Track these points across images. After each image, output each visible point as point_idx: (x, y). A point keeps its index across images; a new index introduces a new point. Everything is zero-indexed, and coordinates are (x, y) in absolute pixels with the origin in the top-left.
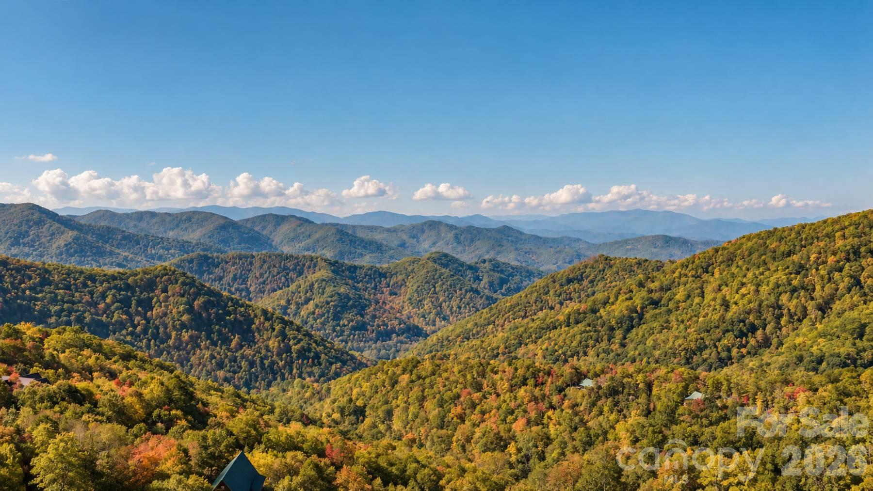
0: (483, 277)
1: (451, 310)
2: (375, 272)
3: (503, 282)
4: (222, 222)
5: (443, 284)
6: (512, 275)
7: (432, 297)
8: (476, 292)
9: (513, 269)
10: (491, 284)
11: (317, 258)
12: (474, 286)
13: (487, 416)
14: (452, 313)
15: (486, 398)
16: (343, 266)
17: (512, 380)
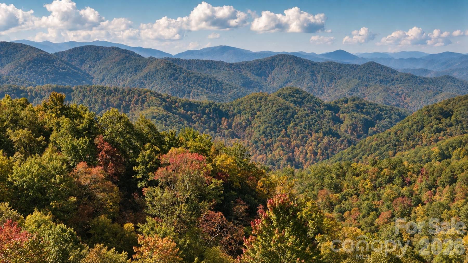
0: (344, 118)
1: (305, 157)
2: (215, 110)
3: (368, 124)
4: (35, 55)
5: (296, 125)
6: (379, 117)
7: (283, 141)
8: (336, 135)
9: (381, 110)
10: (354, 128)
11: (145, 92)
12: (334, 128)
13: (346, 214)
14: (306, 160)
15: (346, 200)
16: (176, 102)
17: (375, 180)
